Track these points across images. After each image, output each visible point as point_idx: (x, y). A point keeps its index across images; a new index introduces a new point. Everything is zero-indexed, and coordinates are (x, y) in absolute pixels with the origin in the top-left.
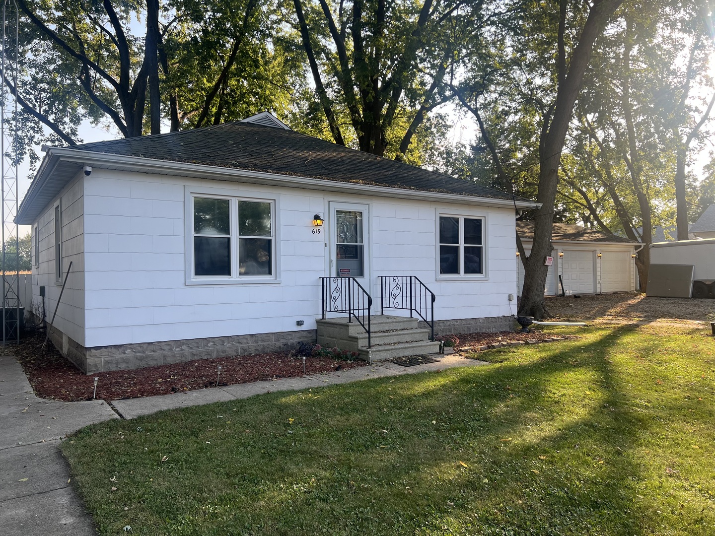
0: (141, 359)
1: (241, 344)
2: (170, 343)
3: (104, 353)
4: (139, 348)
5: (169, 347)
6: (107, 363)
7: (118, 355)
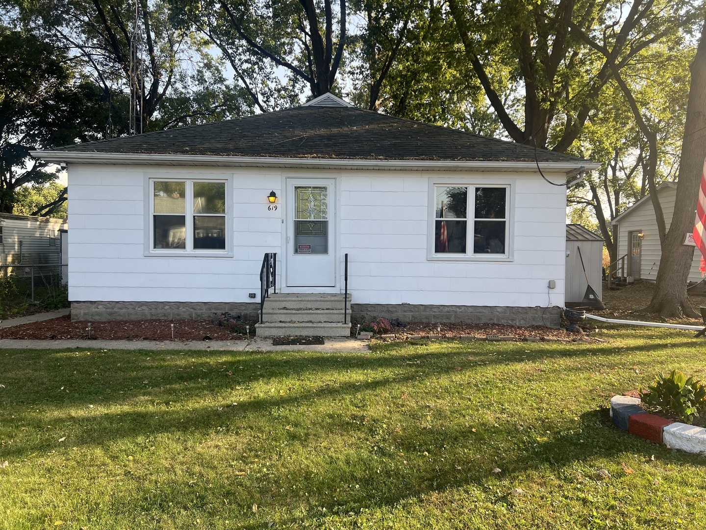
0: (110, 314)
1: (195, 309)
2: (133, 303)
3: (83, 307)
4: (109, 305)
5: (132, 307)
6: (85, 314)
7: (93, 309)
